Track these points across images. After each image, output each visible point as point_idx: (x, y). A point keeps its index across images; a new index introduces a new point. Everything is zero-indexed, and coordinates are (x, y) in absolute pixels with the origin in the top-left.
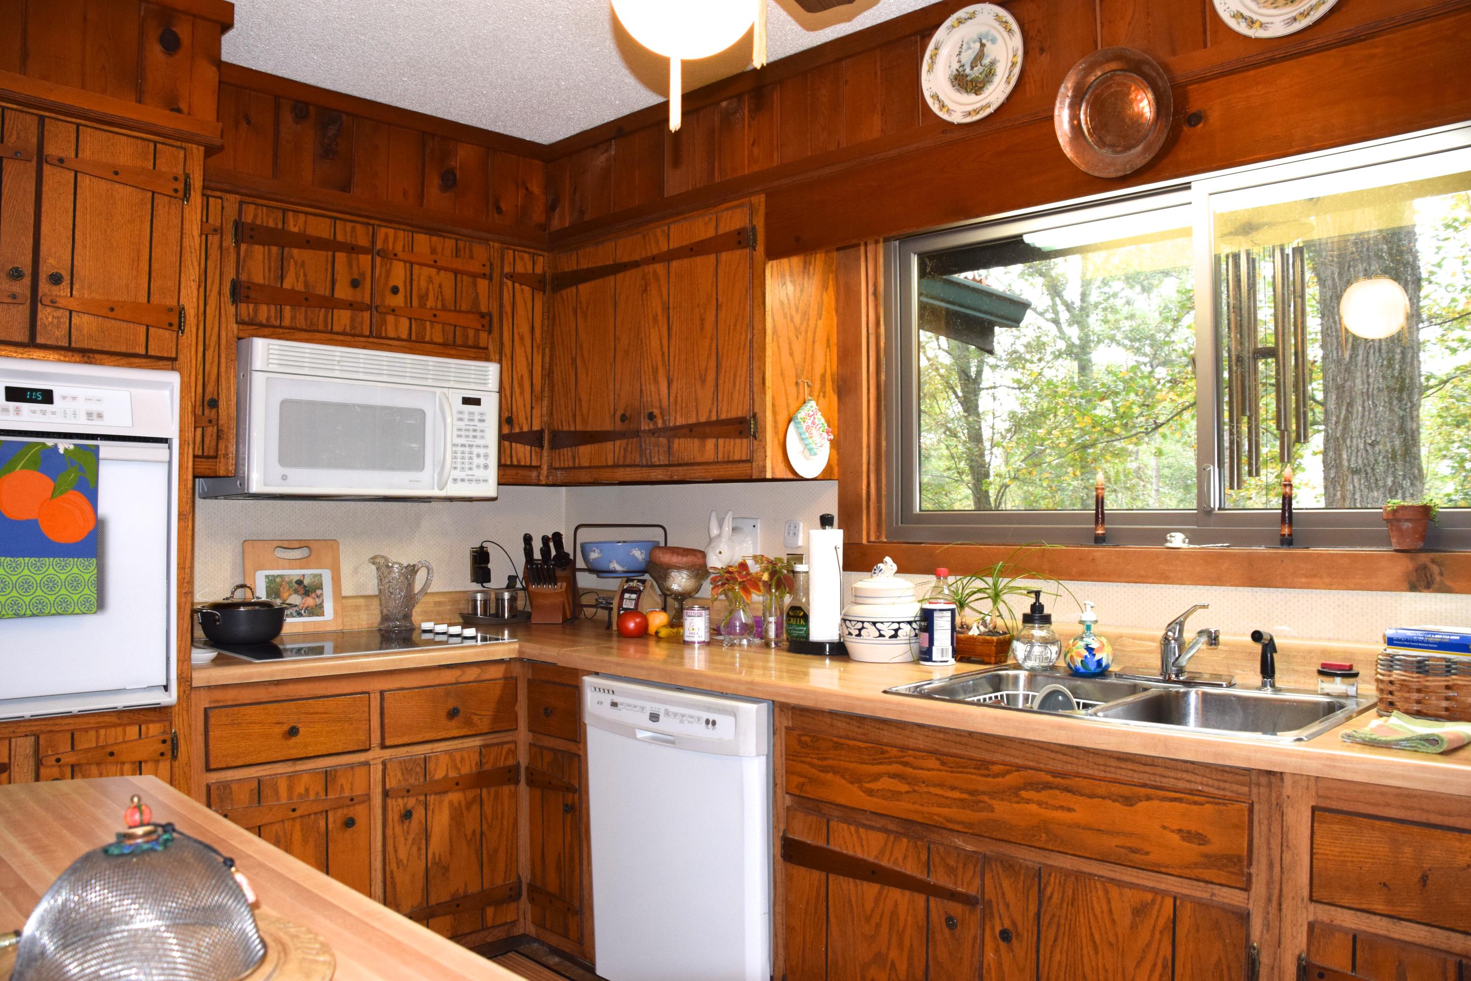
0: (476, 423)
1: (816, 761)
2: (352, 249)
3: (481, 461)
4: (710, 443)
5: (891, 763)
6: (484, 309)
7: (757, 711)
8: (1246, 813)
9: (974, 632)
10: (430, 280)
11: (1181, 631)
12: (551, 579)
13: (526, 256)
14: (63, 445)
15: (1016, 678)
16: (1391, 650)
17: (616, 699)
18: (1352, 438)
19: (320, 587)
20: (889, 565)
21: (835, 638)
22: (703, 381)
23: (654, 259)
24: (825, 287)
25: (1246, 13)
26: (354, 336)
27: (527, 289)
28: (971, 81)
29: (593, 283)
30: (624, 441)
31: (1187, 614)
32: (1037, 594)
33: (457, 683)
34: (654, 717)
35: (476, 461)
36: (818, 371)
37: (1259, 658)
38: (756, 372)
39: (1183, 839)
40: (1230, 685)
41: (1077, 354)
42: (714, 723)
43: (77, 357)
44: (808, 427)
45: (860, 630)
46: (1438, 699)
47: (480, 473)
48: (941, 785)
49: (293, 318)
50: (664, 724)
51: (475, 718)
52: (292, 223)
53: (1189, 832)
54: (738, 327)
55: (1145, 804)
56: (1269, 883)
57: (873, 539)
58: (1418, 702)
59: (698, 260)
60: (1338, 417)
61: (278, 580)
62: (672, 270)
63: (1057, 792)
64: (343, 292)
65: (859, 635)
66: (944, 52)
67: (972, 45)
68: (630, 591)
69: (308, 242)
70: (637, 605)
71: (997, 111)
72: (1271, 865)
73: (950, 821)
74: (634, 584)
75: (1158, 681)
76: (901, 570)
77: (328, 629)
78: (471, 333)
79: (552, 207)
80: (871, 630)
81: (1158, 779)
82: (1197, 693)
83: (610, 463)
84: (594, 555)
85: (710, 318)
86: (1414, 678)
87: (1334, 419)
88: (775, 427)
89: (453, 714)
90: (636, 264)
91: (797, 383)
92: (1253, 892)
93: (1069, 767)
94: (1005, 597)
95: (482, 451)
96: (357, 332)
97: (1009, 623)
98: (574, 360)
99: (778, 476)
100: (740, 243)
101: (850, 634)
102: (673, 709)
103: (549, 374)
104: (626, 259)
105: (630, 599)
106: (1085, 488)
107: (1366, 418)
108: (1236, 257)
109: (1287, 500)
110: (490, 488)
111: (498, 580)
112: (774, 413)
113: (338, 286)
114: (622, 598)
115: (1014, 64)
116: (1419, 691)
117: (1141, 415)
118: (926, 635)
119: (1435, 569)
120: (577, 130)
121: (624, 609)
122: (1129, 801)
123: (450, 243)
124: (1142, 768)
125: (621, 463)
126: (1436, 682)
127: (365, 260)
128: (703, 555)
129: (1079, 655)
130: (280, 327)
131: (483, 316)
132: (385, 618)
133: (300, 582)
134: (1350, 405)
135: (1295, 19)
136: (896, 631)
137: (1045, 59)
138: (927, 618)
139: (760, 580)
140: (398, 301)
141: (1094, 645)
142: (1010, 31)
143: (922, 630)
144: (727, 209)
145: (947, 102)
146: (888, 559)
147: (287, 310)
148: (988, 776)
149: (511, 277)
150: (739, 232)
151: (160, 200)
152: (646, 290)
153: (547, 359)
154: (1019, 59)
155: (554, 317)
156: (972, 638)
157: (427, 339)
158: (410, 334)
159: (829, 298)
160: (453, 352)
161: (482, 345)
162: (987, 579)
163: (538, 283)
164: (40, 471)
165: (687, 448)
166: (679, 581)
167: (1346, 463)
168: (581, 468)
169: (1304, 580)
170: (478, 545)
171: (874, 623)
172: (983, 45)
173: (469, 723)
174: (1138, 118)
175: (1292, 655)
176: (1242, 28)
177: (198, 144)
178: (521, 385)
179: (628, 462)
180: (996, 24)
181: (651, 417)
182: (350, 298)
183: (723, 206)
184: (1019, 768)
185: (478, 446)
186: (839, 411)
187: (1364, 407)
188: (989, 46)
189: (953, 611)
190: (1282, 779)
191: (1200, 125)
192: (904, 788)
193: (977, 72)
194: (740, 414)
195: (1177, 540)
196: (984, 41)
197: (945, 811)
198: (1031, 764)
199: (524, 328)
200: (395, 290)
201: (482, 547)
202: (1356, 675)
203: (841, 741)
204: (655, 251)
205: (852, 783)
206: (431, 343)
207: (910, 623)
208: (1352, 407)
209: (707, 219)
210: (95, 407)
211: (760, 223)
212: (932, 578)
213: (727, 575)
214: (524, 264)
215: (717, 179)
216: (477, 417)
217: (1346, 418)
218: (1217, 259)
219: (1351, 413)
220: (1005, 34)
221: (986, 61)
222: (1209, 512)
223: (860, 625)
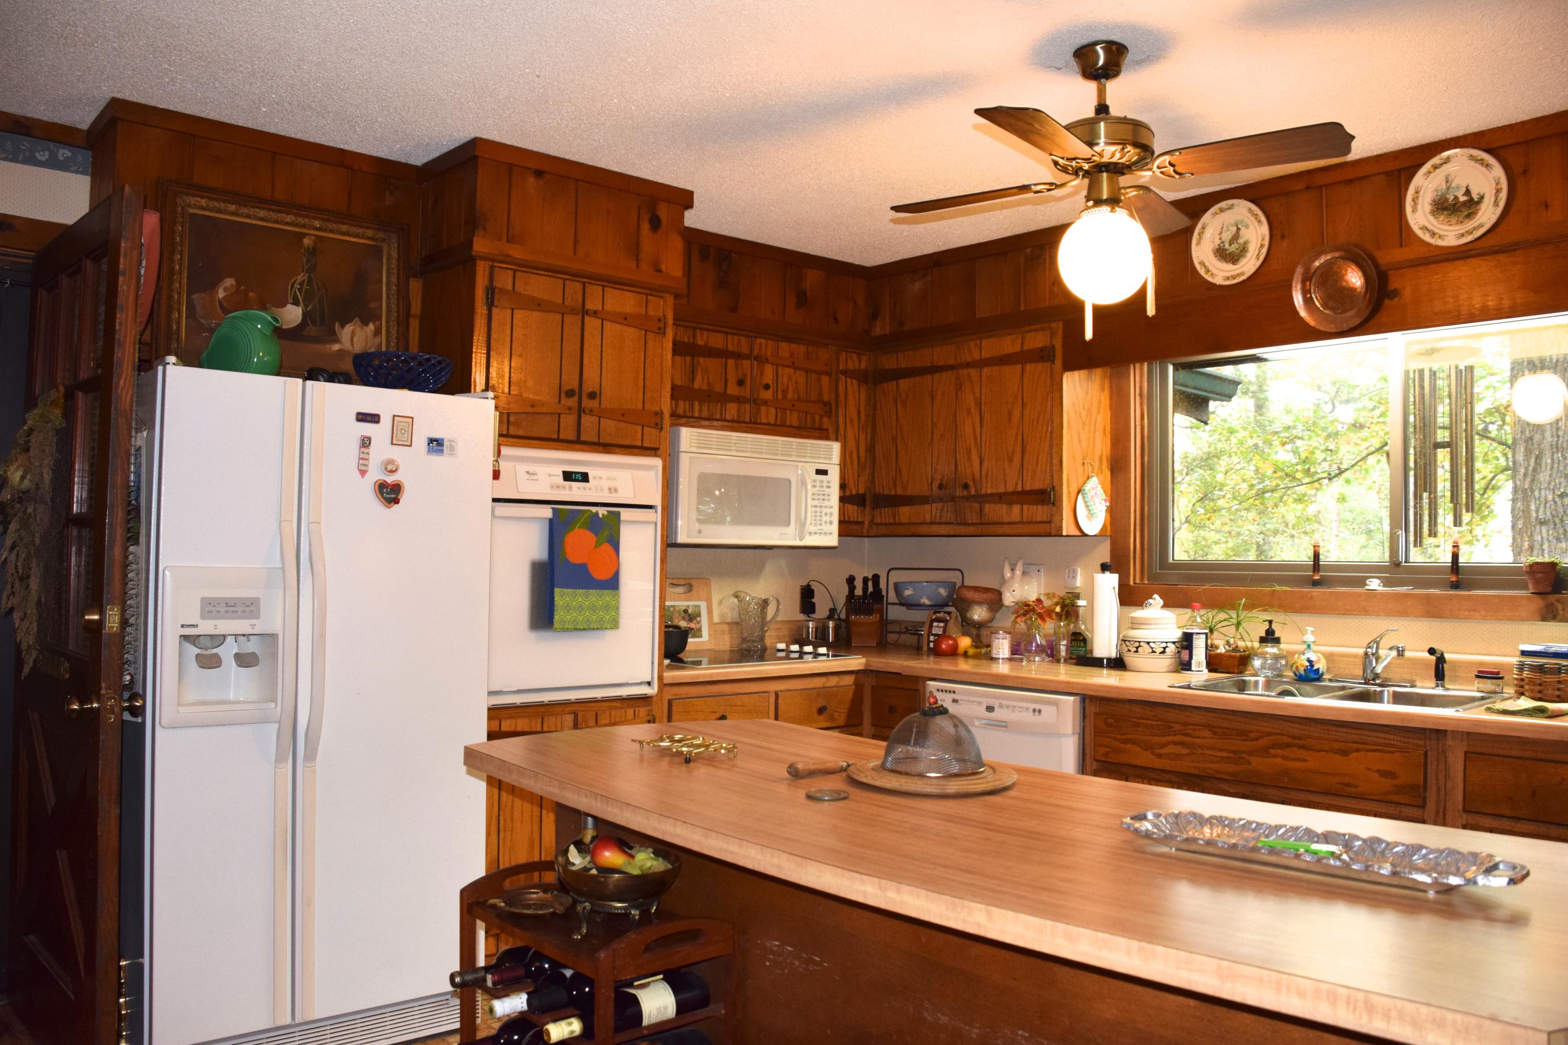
0: (825, 489)
1: (1118, 736)
2: (738, 356)
3: (828, 518)
4: (1016, 508)
5: (1175, 735)
6: (826, 399)
7: (1074, 701)
8: (1422, 757)
9: (1222, 650)
10: (790, 378)
11: (1377, 648)
12: (868, 611)
13: (854, 356)
14: (602, 511)
15: (1256, 683)
16: (1523, 659)
17: (956, 697)
18: (1540, 490)
19: (699, 615)
20: (1157, 600)
21: (1113, 654)
22: (1011, 461)
23: (968, 365)
24: (1103, 389)
25: (1430, 227)
26: (739, 422)
27: (855, 382)
28: (1230, 254)
29: (912, 380)
30: (940, 505)
31: (1381, 636)
32: (1270, 622)
33: (824, 687)
34: (990, 709)
35: (824, 518)
36: (1097, 454)
37: (1433, 668)
38: (1054, 455)
39: (1381, 776)
40: (1412, 686)
41: (1253, 392)
42: (1040, 711)
43: (601, 449)
44: (1092, 497)
45: (1137, 648)
46: (1553, 690)
47: (827, 528)
48: (1213, 748)
49: (700, 410)
50: (998, 714)
51: (836, 714)
52: (699, 338)
53: (1385, 771)
54: (1040, 421)
55: (1355, 755)
56: (1438, 802)
57: (1138, 581)
58: (1540, 692)
59: (1006, 368)
60: (1526, 469)
61: (671, 609)
62: (984, 374)
63: (1296, 749)
64: (733, 390)
65: (1136, 651)
66: (1208, 234)
67: (1230, 228)
68: (938, 620)
69: (711, 352)
70: (944, 631)
71: (1249, 278)
72: (1439, 790)
73: (1217, 772)
74: (941, 615)
75: (1361, 683)
76: (1166, 606)
77: (705, 648)
78: (817, 418)
79: (875, 316)
80: (1145, 648)
81: (1364, 737)
82: (1388, 691)
83: (928, 520)
84: (908, 593)
85: (1017, 413)
86: (1537, 676)
87: (1522, 471)
88: (1069, 497)
89: (821, 711)
90: (952, 368)
91: (1083, 464)
92: (1427, 809)
93: (1304, 732)
94: (1244, 625)
95: (828, 511)
96: (742, 419)
97: (1249, 644)
98: (894, 439)
99: (1071, 534)
100: (1042, 358)
101: (1129, 651)
102: (1004, 702)
103: (871, 449)
104: (941, 363)
105: (938, 627)
106: (1261, 533)
107: (1555, 470)
108: (1421, 372)
109: (1455, 557)
110: (832, 540)
111: (822, 611)
112: (1068, 486)
113: (729, 384)
114: (931, 627)
115: (1262, 246)
116: (1540, 685)
117: (1325, 460)
118: (1187, 651)
119: (1559, 606)
120: (899, 258)
121: (935, 635)
122: (1345, 753)
123: (803, 348)
124: (1353, 731)
125: (937, 521)
126: (1549, 678)
127: (746, 363)
128: (1000, 594)
129: (1302, 665)
130: (692, 417)
131: (825, 404)
132: (744, 640)
133: (686, 611)
134: (1538, 458)
135: (1463, 235)
136: (1165, 648)
137: (1285, 243)
138: (1187, 641)
139: (1053, 611)
140: (767, 395)
141: (1313, 658)
142: (1259, 221)
143: (1184, 648)
144: (1030, 331)
145: (1211, 268)
146: (1156, 596)
147: (697, 404)
148: (1246, 740)
149: (845, 373)
150: (1042, 350)
151: (650, 335)
152: (960, 388)
153: (869, 436)
154: (1266, 243)
155: (875, 405)
156: (1220, 654)
157: (788, 423)
158: (776, 420)
159: (1105, 397)
160: (805, 433)
161: (824, 427)
162: (1231, 612)
163: (863, 377)
164: (589, 530)
165: (995, 511)
166: (978, 614)
167: (1534, 515)
168: (900, 524)
169: (1466, 613)
170: (805, 584)
171: (1148, 643)
172: (1238, 229)
173: (832, 718)
174: (1352, 290)
175: (1456, 664)
176: (1427, 238)
177: (670, 293)
178: (851, 458)
179: (943, 520)
180: (1249, 215)
181: (966, 486)
182: (737, 394)
183: (1028, 328)
184: (1269, 734)
185: (826, 507)
186: (1112, 483)
187: (1553, 460)
188: (1243, 231)
189: (1206, 634)
190: (1445, 735)
191: (1396, 299)
192: (1184, 751)
193: (1233, 248)
194: (1041, 487)
195: (1374, 584)
196: (1240, 226)
197: (1216, 766)
198: (1277, 731)
199: (853, 413)
200: (767, 387)
201: (808, 586)
202: (1502, 678)
203: (1138, 721)
204: (969, 359)
205: (1146, 750)
206: (791, 426)
207: (1174, 643)
208: (1541, 459)
209: (1014, 337)
210: (612, 484)
211: (1058, 343)
212: (1189, 611)
213: (1026, 608)
214: (853, 362)
215: (1022, 308)
216: (825, 484)
217: (1535, 470)
218: (1407, 372)
219: (1540, 465)
220: (1256, 223)
221: (1241, 241)
222: (1398, 565)
223: (1137, 644)
